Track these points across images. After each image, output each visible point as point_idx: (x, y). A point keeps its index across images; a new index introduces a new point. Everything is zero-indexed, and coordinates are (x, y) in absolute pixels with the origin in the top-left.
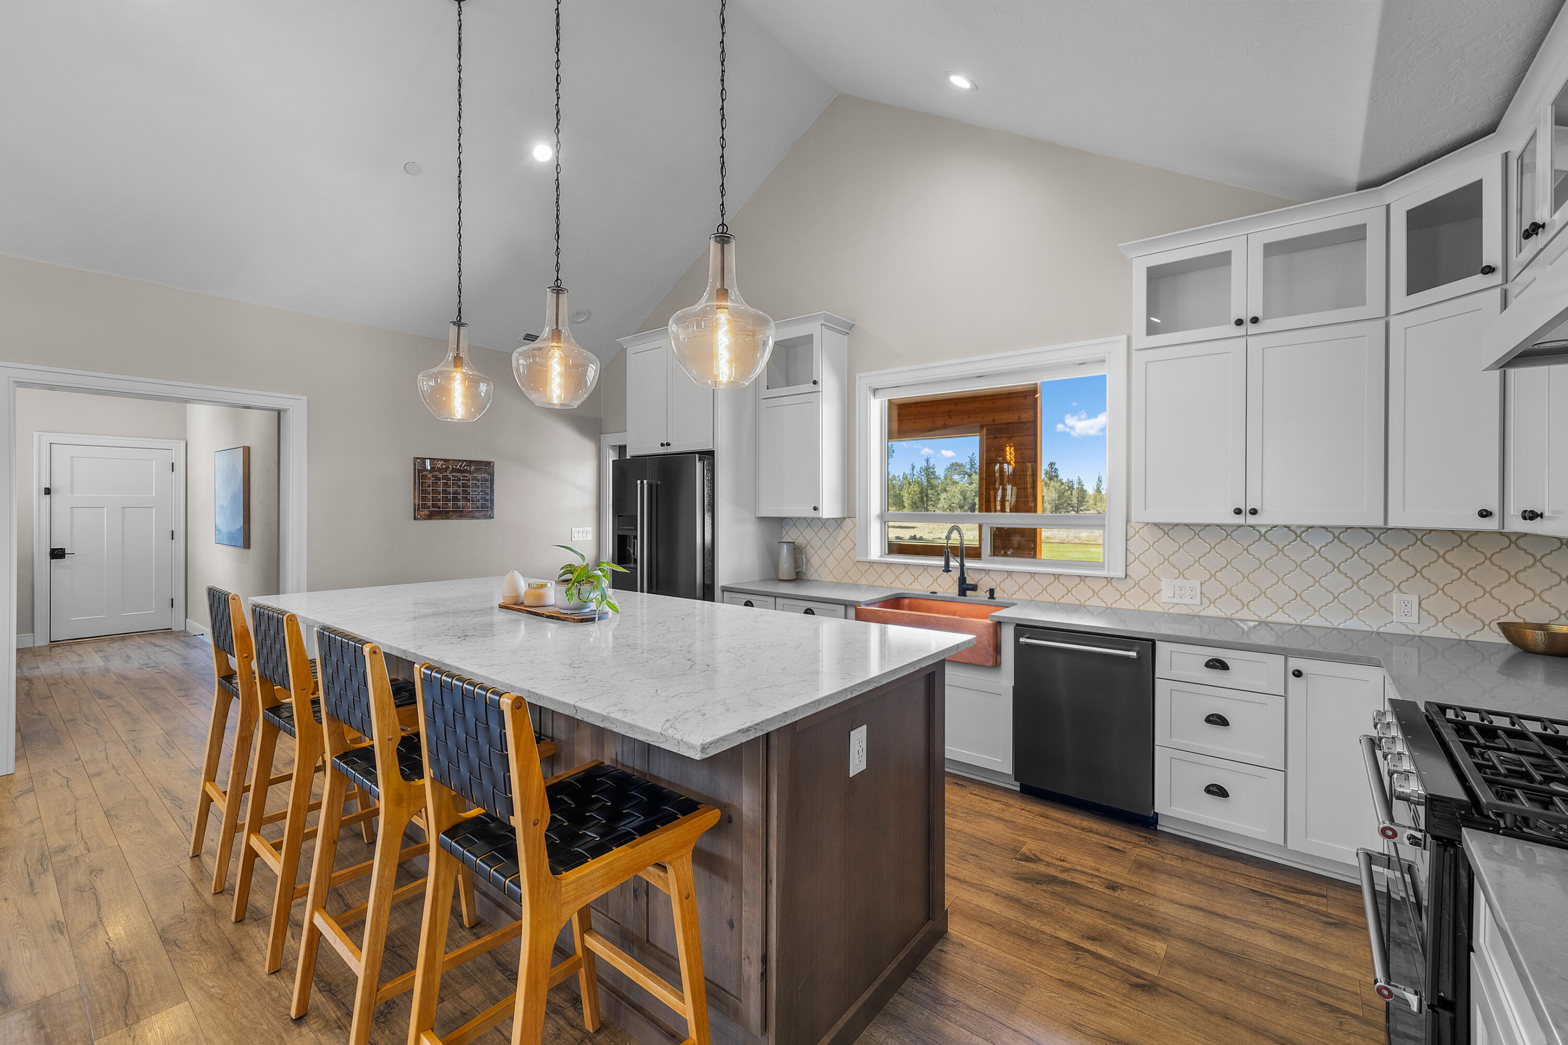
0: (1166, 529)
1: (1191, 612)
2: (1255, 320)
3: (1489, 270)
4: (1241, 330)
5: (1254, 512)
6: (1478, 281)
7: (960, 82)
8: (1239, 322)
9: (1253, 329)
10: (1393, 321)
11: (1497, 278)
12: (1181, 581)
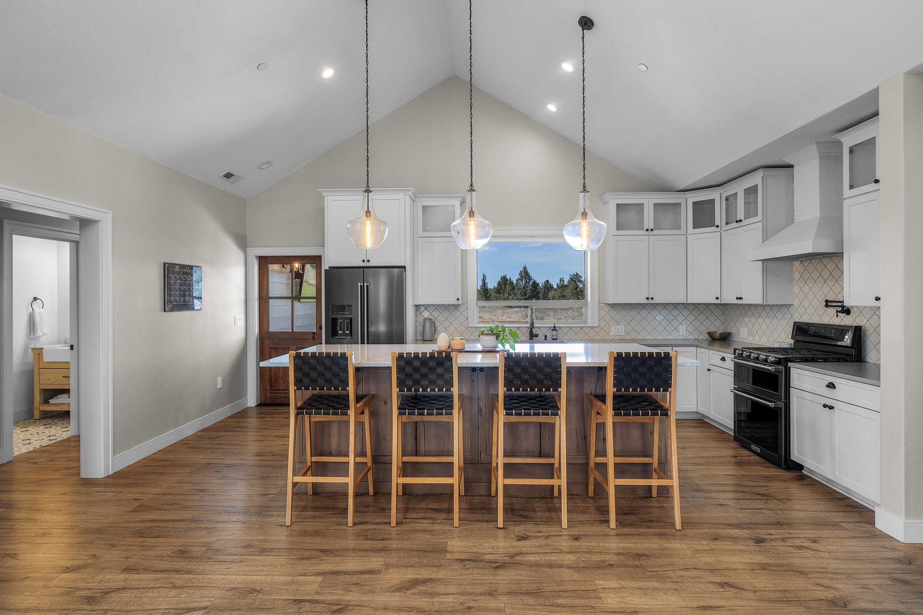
0: (614, 306)
1: (621, 338)
2: (652, 230)
3: (717, 226)
4: (647, 233)
5: (652, 299)
6: (714, 229)
7: (552, 108)
8: (647, 230)
9: (651, 233)
10: (689, 237)
11: (719, 229)
12: (618, 326)
